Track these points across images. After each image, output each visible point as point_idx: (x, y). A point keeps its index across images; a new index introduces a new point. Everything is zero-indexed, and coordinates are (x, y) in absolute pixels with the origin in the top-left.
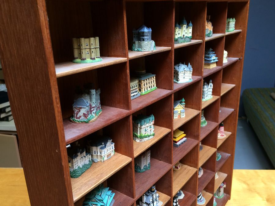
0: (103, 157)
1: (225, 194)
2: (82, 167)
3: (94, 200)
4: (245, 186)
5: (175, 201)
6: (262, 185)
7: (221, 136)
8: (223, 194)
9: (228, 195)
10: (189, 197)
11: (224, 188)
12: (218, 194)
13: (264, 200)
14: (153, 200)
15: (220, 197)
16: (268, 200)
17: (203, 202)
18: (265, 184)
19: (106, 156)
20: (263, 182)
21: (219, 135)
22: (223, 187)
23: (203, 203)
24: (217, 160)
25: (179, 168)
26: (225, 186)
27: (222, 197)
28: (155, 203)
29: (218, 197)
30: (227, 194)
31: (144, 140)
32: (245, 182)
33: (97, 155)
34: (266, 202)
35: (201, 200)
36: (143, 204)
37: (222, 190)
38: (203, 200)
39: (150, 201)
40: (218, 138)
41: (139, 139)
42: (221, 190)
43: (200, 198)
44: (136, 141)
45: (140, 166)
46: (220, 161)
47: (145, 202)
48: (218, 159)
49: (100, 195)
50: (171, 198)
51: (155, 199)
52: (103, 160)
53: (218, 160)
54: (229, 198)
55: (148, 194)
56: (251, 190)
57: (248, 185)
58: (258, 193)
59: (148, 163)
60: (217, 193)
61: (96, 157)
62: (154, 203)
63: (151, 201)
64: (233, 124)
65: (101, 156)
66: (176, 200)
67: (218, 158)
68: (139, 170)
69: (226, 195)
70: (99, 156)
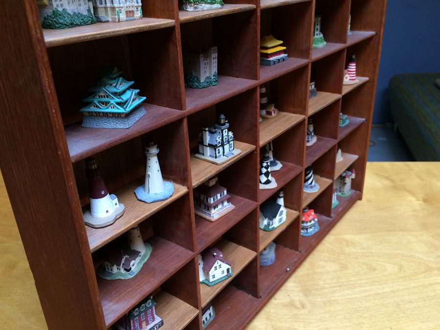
0: (117, 9)
1: (354, 191)
2: (73, 15)
3: (103, 94)
4: (387, 183)
5: (265, 164)
6: (416, 181)
7: (350, 79)
8: (350, 190)
9: (358, 192)
10: (290, 169)
11: (352, 179)
12: (342, 190)
13: (420, 201)
14: (222, 140)
15: (345, 194)
16: (425, 200)
17: (314, 188)
18: (422, 180)
19: (123, 11)
20: (419, 177)
21: (346, 78)
22: (351, 177)
23: (315, 190)
24: (341, 126)
25: (273, 114)
26: (353, 176)
27: (347, 195)
28: (227, 147)
29: (342, 194)
30: (356, 190)
31: (201, 7)
32: (387, 178)
33: (106, 8)
34: (421, 202)
35: (311, 185)
36: (204, 147)
37: (348, 181)
38: (315, 186)
39: (217, 141)
40: (344, 83)
41: (193, 5)
42: (346, 182)
43: (310, 182)
44: (187, 10)
45: (198, 76)
46: (347, 127)
47: (209, 144)
48: (342, 124)
49: (115, 87)
50: (256, 148)
51: (226, 139)
52: (117, 17)
53: (344, 125)
54: (360, 198)
55: (214, 130)
56: (397, 187)
57: (392, 181)
58: (409, 192)
59: (213, 73)
60: (340, 188)
61: (104, 12)
62: (225, 146)
63: (219, 140)
64: (373, 61)
65: (113, 8)
66: (267, 163)
67: (344, 122)
68: (197, 84)
69: (355, 193)
70: (109, 9)
